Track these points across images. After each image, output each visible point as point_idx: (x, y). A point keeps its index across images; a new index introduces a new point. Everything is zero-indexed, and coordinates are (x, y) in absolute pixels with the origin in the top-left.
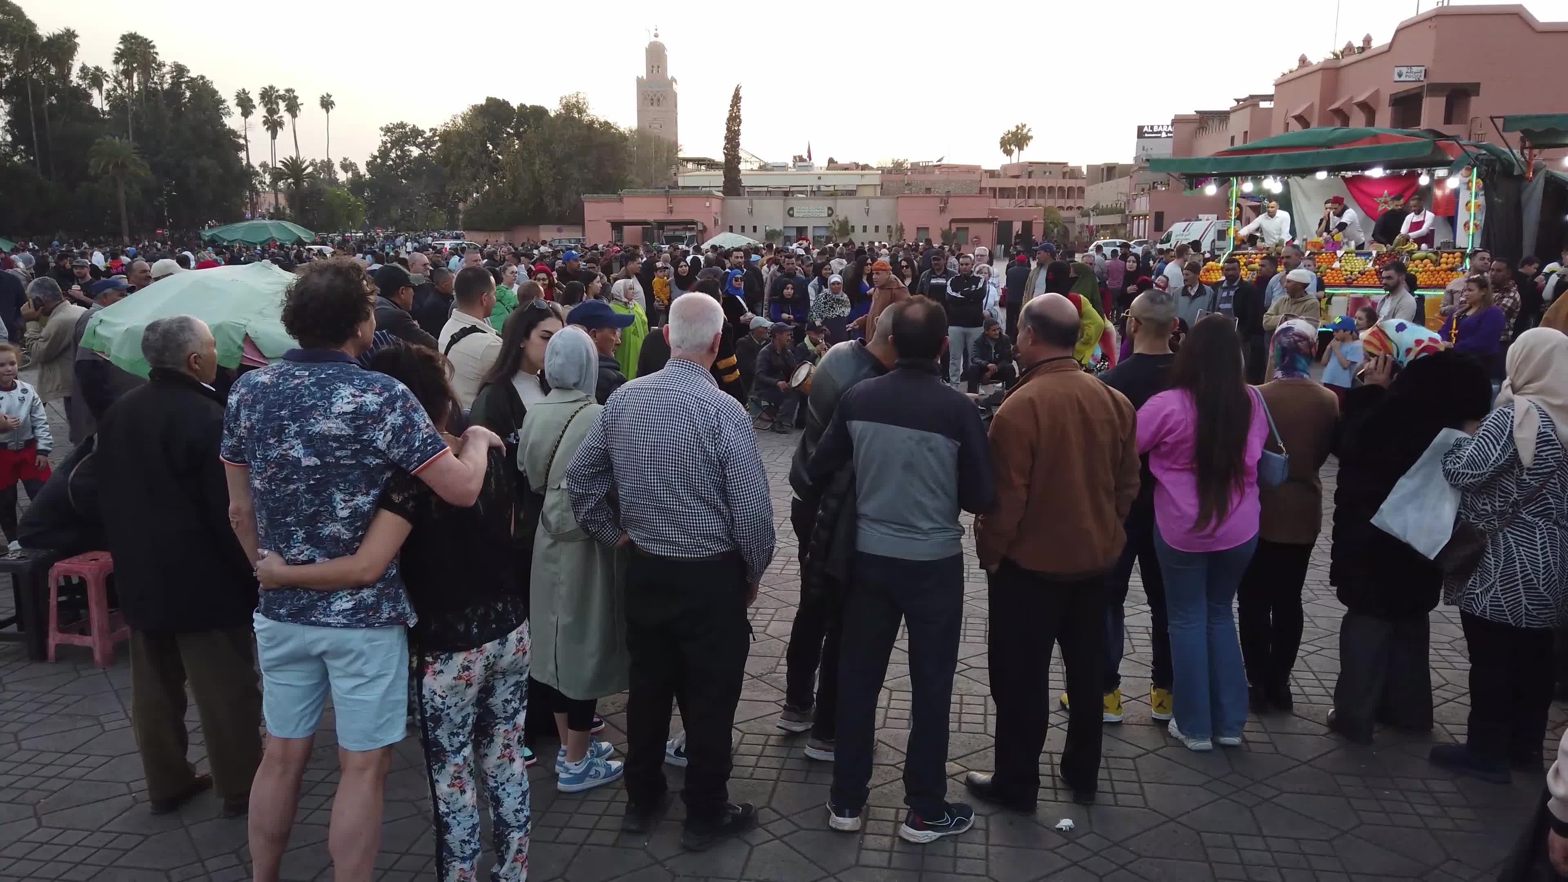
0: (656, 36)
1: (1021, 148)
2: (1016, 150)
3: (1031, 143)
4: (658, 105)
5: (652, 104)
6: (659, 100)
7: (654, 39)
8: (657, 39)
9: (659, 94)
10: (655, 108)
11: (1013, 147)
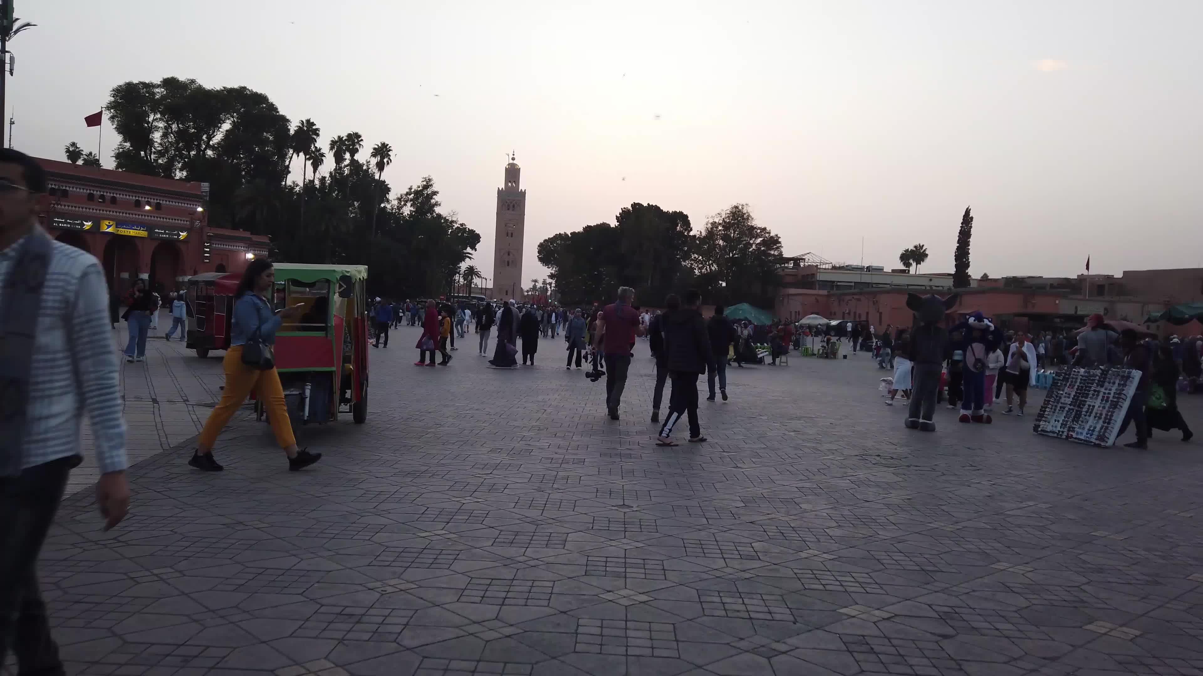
0: (513, 159)
1: (918, 262)
2: (914, 264)
3: (927, 260)
4: (513, 210)
5: (508, 209)
6: (514, 206)
7: (511, 161)
8: (515, 162)
9: (514, 202)
10: (510, 212)
11: (911, 261)
